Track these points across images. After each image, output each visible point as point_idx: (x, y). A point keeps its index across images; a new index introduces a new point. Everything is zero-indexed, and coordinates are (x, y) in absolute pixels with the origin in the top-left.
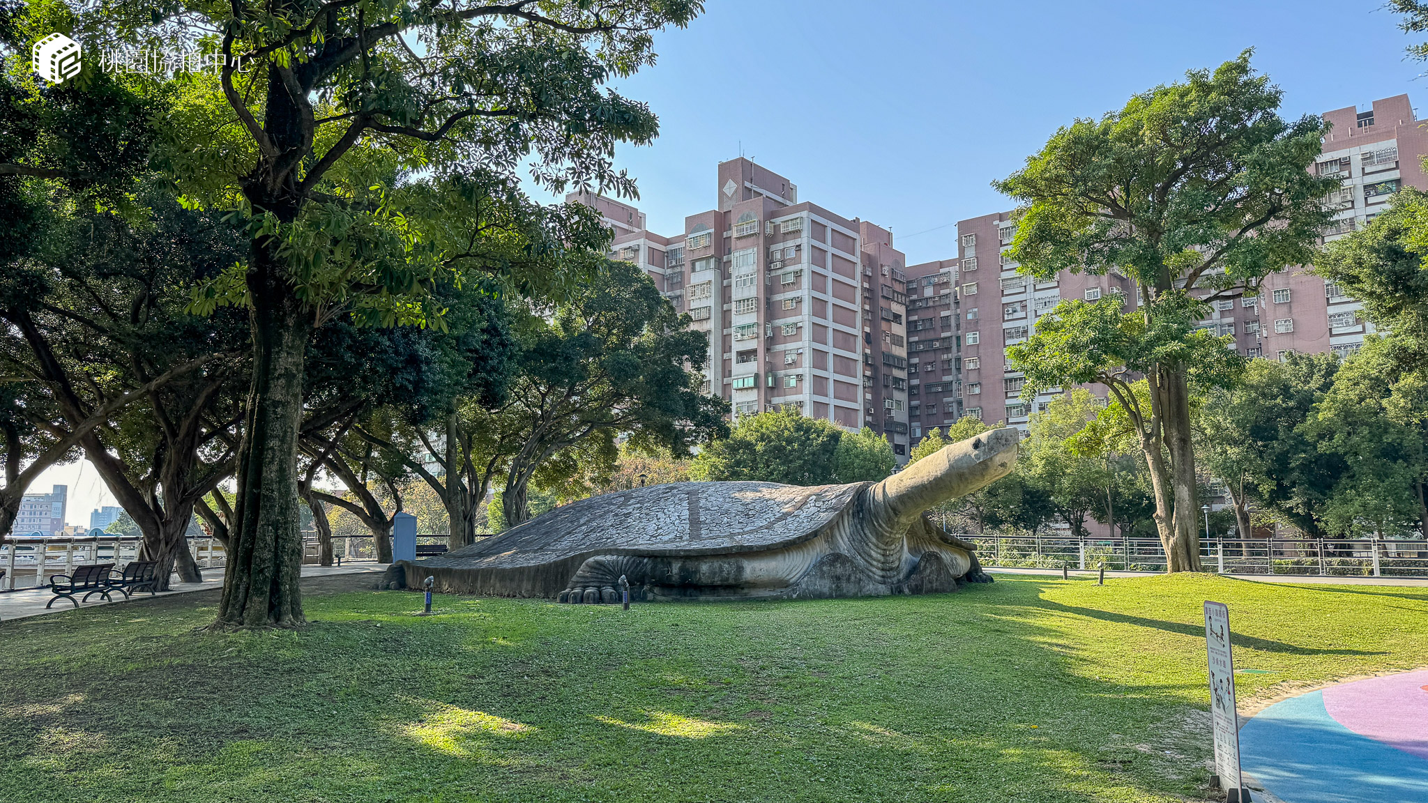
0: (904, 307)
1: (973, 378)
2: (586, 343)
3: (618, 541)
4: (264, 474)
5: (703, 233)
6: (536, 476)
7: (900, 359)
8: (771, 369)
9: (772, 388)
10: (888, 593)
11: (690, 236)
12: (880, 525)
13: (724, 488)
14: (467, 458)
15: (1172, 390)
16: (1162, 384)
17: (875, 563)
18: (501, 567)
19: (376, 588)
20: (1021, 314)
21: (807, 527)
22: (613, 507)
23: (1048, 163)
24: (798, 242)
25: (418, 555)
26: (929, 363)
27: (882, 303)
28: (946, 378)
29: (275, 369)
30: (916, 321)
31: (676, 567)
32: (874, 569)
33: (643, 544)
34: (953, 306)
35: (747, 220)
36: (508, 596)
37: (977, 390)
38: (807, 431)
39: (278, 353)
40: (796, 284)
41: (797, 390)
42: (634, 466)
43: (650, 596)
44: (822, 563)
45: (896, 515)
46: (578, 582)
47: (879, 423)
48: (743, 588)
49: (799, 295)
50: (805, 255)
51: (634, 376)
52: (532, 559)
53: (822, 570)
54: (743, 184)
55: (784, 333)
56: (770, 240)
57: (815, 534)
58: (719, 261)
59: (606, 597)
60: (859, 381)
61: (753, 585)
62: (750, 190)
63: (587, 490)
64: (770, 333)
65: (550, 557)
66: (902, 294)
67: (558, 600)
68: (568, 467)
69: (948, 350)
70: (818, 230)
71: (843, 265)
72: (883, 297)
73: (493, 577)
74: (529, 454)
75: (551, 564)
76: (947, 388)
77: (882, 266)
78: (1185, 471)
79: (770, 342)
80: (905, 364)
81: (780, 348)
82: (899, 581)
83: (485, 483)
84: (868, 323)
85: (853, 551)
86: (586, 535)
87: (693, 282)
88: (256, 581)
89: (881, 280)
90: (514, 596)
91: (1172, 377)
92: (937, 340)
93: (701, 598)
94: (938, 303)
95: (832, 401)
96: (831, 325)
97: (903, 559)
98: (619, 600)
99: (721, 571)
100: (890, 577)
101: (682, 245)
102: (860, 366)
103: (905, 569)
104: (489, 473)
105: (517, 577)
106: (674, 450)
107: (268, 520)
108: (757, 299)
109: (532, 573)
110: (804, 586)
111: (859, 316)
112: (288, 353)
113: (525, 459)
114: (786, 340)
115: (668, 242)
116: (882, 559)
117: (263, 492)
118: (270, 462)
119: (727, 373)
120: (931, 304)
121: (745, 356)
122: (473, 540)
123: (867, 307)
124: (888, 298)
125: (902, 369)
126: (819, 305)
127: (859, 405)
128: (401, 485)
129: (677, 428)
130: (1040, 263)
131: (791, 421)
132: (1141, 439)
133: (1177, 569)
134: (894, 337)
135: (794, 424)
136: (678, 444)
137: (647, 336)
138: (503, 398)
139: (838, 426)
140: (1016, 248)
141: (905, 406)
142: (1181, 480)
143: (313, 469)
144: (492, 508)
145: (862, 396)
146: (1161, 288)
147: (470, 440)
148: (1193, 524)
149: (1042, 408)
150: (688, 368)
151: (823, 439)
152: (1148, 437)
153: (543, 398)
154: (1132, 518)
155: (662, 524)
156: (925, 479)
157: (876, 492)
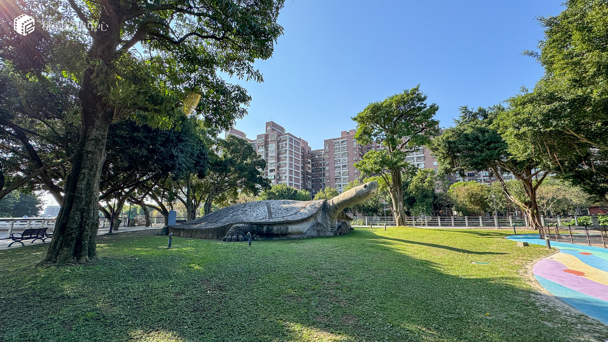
0: (311, 160)
1: (328, 178)
2: (231, 162)
3: (243, 219)
4: (78, 186)
5: (261, 139)
6: (214, 201)
7: (310, 173)
8: (278, 174)
9: (278, 179)
10: (333, 235)
11: (258, 140)
12: (331, 213)
13: (278, 202)
14: (194, 194)
15: (397, 176)
16: (394, 175)
18: (202, 228)
19: (158, 235)
20: (339, 163)
21: (309, 214)
22: (240, 208)
23: (367, 112)
24: (286, 142)
26: (317, 174)
27: (306, 159)
28: (321, 178)
29: (89, 136)
30: (314, 164)
31: (265, 228)
33: (252, 220)
34: (322, 160)
35: (273, 137)
37: (329, 181)
38: (289, 190)
39: (92, 129)
40: (285, 153)
41: (285, 180)
42: (242, 199)
43: (256, 238)
44: (314, 226)
45: (336, 209)
47: (305, 187)
49: (286, 156)
50: (288, 146)
51: (244, 171)
52: (213, 225)
54: (272, 128)
55: (282, 165)
56: (279, 142)
57: (312, 216)
58: (265, 146)
59: (240, 239)
60: (300, 178)
61: (291, 234)
62: (274, 129)
63: (229, 205)
64: (278, 165)
65: (219, 225)
66: (310, 157)
67: (222, 240)
68: (224, 198)
69: (321, 171)
70: (291, 140)
71: (297, 149)
72: (306, 157)
73: (198, 231)
74: (213, 194)
75: (219, 227)
76: (321, 180)
77: (306, 150)
78: (401, 198)
79: (278, 167)
81: (280, 169)
82: (335, 231)
83: (199, 202)
84: (302, 164)
86: (232, 217)
87: (258, 151)
88: (66, 240)
89: (306, 153)
90: (206, 238)
91: (397, 173)
92: (319, 169)
93: (274, 239)
94: (319, 160)
95: (293, 183)
96: (294, 164)
97: (336, 224)
98: (246, 240)
99: (281, 229)
100: (333, 230)
101: (256, 142)
102: (300, 174)
103: (337, 227)
104: (201, 199)
105: (207, 232)
107: (77, 209)
108: (275, 156)
109: (213, 231)
110: (308, 234)
111: (300, 162)
112: (97, 129)
113: (211, 195)
114: (282, 167)
115: (252, 141)
116: (330, 224)
117: (76, 194)
118: (81, 180)
119: (267, 175)
120: (317, 160)
121: (272, 171)
123: (302, 160)
125: (310, 175)
126: (291, 158)
127: (300, 184)
128: (173, 202)
129: (256, 187)
130: (364, 140)
131: (284, 187)
132: (389, 190)
133: (399, 225)
134: (308, 167)
135: (285, 188)
136: (256, 192)
137: (249, 161)
138: (205, 175)
139: (295, 189)
140: (357, 136)
141: (311, 184)
142: (400, 201)
143: (144, 197)
144: (201, 209)
145: (301, 182)
146: (394, 148)
147: (195, 190)
148: (403, 213)
149: (344, 185)
150: (260, 170)
151: (293, 192)
152: (391, 189)
153: (217, 178)
154: (367, 212)
155: (258, 213)
156: (347, 198)
157: (330, 202)
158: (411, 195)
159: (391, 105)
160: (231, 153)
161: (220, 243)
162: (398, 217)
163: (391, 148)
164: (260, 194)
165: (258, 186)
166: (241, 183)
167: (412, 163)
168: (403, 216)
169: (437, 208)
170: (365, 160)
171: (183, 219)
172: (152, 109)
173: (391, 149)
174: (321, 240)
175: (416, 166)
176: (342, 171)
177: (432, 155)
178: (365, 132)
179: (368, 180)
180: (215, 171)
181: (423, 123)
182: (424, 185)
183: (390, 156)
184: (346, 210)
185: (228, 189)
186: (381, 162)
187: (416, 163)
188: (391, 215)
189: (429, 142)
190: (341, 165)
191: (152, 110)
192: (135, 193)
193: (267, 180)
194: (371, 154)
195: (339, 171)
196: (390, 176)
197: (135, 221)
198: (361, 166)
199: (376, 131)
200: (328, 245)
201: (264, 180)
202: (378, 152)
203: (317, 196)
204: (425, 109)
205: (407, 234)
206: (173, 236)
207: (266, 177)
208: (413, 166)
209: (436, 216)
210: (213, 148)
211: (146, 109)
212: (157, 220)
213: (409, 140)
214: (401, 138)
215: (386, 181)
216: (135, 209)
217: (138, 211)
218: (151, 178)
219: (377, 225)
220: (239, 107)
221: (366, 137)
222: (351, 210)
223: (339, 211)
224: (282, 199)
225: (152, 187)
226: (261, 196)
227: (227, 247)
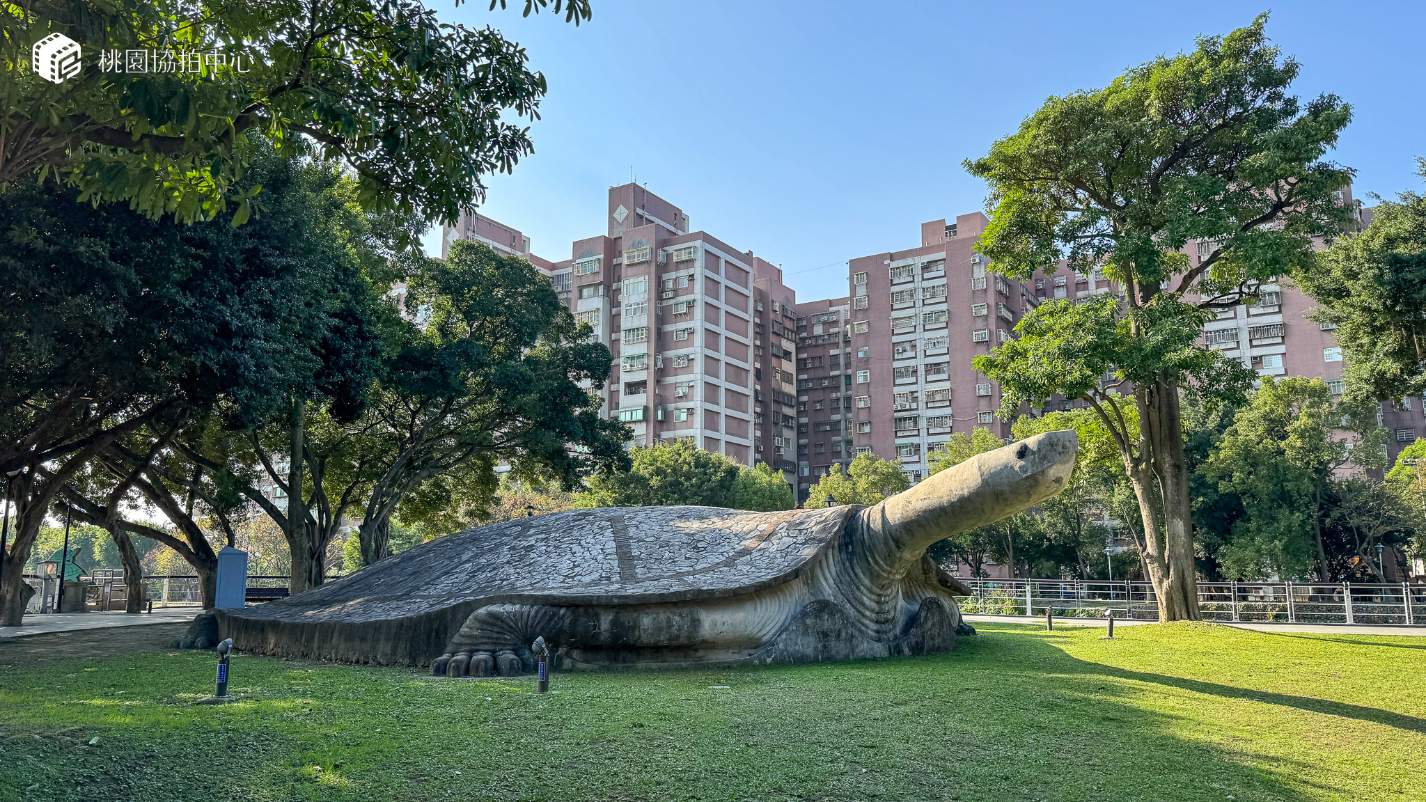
0: (794, 344)
1: (863, 417)
2: (465, 353)
3: (518, 584)
5: (591, 258)
6: (401, 509)
7: (789, 396)
8: (661, 401)
9: (661, 422)
10: (885, 654)
11: (578, 261)
12: (876, 563)
13: (659, 513)
14: (318, 484)
15: (1164, 409)
16: (1151, 402)
17: (868, 613)
18: (348, 620)
20: (910, 354)
21: (784, 565)
22: (506, 539)
23: (1035, 137)
24: (691, 271)
25: (247, 600)
26: (818, 402)
27: (773, 339)
28: (835, 417)
30: (805, 359)
32: (867, 622)
33: (555, 587)
34: (842, 345)
35: (638, 248)
36: (357, 662)
37: (867, 429)
38: (705, 465)
40: (688, 314)
41: (688, 425)
42: (512, 502)
43: (567, 663)
44: (805, 614)
45: (899, 548)
46: (461, 644)
47: (770, 457)
48: (696, 650)
49: (691, 326)
50: (699, 285)
51: (525, 391)
52: (394, 609)
53: (805, 624)
54: (635, 210)
55: (675, 365)
56: (662, 268)
57: (796, 573)
58: (608, 288)
59: (504, 666)
60: (750, 417)
61: (711, 645)
62: (641, 217)
63: (460, 525)
64: (660, 365)
65: (420, 607)
66: (792, 331)
67: (431, 670)
68: (440, 498)
69: (837, 388)
70: (712, 260)
71: (735, 298)
72: (774, 333)
73: (336, 634)
74: (394, 481)
75: (421, 617)
76: (835, 427)
77: (773, 301)
78: (1179, 502)
79: (661, 374)
80: (794, 402)
81: (670, 380)
82: (896, 637)
83: (338, 515)
84: (758, 358)
85: (841, 597)
86: (472, 575)
87: (580, 309)
89: (772, 316)
90: (366, 663)
91: (1163, 394)
92: (826, 378)
93: (641, 665)
94: (826, 342)
95: (722, 436)
96: (723, 358)
97: (899, 608)
98: (525, 668)
100: (885, 632)
101: (570, 270)
102: (751, 401)
103: (901, 620)
104: (344, 503)
105: (370, 636)
106: (565, 479)
108: (648, 329)
109: (393, 631)
110: (781, 646)
111: (751, 350)
113: (390, 486)
114: (676, 372)
115: (553, 267)
116: (874, 605)
119: (614, 406)
120: (820, 342)
121: (633, 388)
122: (321, 582)
123: (758, 343)
124: (778, 335)
125: (792, 406)
126: (712, 337)
127: (750, 442)
128: (234, 516)
129: (571, 455)
130: (1018, 258)
131: (686, 455)
132: (1129, 465)
133: (1172, 617)
134: (784, 373)
135: (689, 459)
136: (569, 474)
137: (540, 347)
138: (362, 405)
139: (733, 462)
140: (990, 242)
141: (794, 444)
142: (1176, 513)
143: (120, 493)
144: (347, 546)
145: (753, 433)
146: (1149, 290)
147: (322, 464)
148: (1188, 565)
149: (930, 448)
150: (585, 384)
151: (720, 475)
152: (1136, 462)
153: (413, 418)
154: (1031, 560)
155: (579, 560)
156: (945, 500)
157: (872, 516)
158: (1223, 487)
159: (1137, 106)
160: (469, 316)
161: (421, 682)
162: (1166, 584)
163: (1137, 288)
164: (586, 482)
165: (578, 450)
166: (510, 437)
167: (1230, 355)
168: (1189, 580)
169: (1340, 547)
170: (1024, 343)
171: (273, 584)
172: (144, 136)
173: (1138, 295)
174: (837, 671)
175: (1247, 365)
176: (923, 389)
177: (1316, 319)
178: (1024, 225)
179: (1035, 425)
180: (405, 389)
181: (1282, 182)
182: (1282, 444)
183: (1132, 325)
184: (941, 550)
185: (456, 462)
186: (1094, 347)
187: (1245, 355)
188: (1138, 576)
189: (1306, 262)
190: (920, 363)
191: (146, 141)
192: (82, 480)
193: (615, 425)
194: (1052, 314)
195: (913, 388)
196: (1132, 411)
197: (85, 589)
198: (1004, 367)
199: (1071, 215)
200: (863, 696)
201: (604, 425)
202: (1080, 307)
203: (818, 492)
204: (1291, 121)
205: (1205, 654)
206: (236, 650)
207: (613, 413)
208: (1234, 363)
209: (1334, 579)
210: (394, 293)
211: (119, 138)
212: (171, 589)
213: (1217, 253)
214: (1178, 244)
215: (1113, 429)
216: (87, 543)
217: (96, 549)
218: (146, 418)
219: (1073, 615)
220: (498, 123)
221: (1027, 244)
222: (961, 551)
223: (911, 555)
224: (677, 502)
225: (150, 457)
226: (590, 490)
227: (450, 699)
